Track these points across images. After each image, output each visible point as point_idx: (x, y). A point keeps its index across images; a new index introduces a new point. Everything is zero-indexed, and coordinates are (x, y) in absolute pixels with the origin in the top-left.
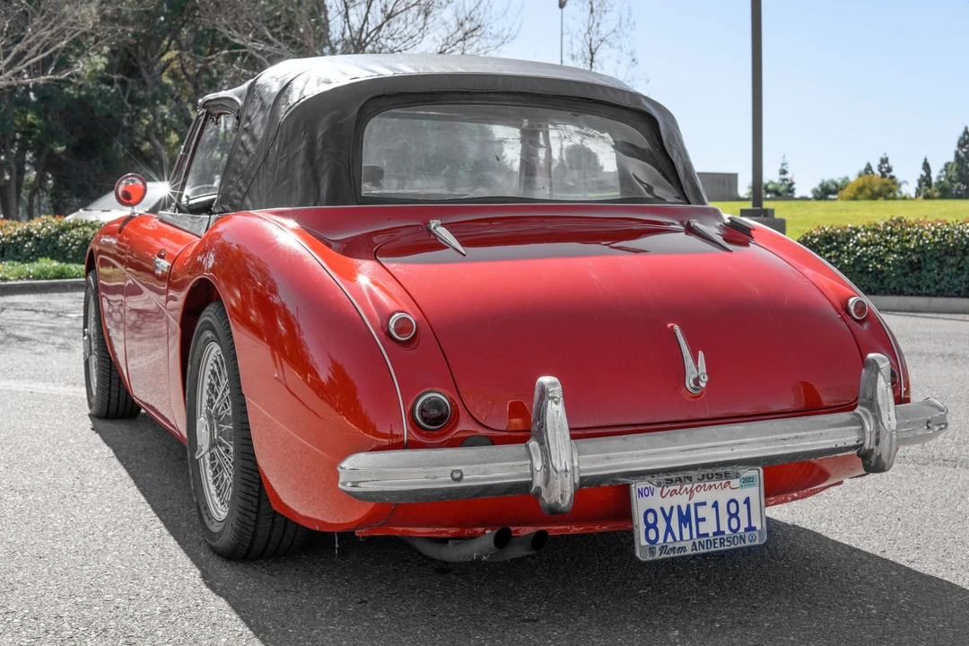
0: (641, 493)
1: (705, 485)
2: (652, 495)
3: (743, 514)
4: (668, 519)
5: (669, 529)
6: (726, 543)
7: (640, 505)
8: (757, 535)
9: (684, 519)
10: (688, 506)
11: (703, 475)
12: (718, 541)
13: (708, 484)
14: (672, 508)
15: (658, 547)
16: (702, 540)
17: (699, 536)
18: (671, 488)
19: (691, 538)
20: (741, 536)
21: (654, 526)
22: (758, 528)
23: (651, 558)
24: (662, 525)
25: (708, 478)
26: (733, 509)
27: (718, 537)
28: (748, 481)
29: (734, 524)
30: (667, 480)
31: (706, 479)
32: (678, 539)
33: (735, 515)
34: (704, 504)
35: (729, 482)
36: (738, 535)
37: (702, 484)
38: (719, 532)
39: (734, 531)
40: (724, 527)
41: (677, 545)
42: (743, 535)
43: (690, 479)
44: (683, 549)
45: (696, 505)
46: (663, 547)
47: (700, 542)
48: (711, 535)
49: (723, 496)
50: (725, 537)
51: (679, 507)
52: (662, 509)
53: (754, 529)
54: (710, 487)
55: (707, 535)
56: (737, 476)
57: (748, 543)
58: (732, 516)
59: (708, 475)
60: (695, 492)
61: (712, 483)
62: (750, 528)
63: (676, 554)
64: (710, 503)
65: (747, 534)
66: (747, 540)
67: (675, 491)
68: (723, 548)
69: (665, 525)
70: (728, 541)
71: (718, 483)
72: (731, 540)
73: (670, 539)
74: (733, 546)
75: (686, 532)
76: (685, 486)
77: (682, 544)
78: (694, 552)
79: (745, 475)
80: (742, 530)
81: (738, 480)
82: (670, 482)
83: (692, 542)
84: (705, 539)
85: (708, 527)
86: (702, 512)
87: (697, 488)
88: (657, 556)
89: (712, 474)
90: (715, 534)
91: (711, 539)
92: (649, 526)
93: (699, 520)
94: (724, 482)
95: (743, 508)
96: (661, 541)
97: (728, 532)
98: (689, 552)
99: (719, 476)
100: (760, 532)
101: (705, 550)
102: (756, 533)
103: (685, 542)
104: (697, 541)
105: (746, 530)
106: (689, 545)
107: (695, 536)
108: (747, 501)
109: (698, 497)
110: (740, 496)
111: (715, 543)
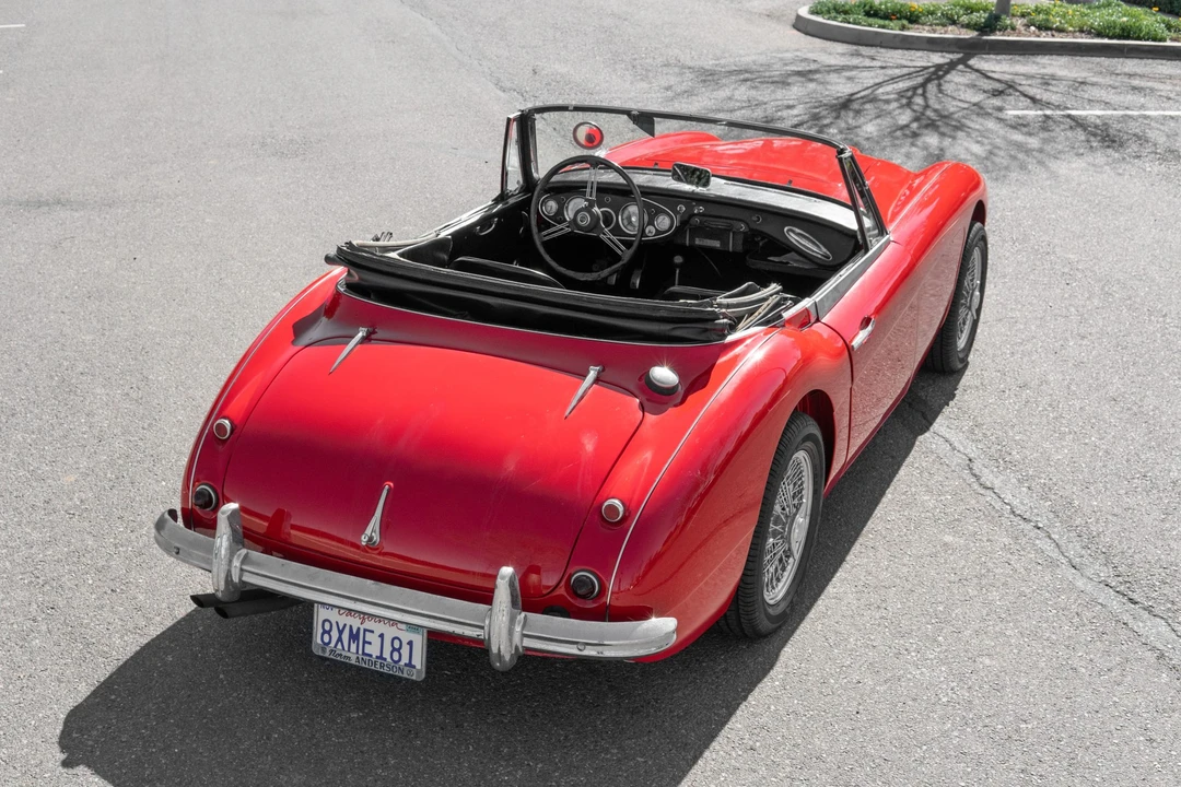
1: (374, 618)
2: (332, 609)
3: (405, 651)
4: (341, 632)
5: (340, 639)
6: (385, 668)
7: (321, 614)
8: (415, 673)
9: (354, 637)
10: (359, 629)
12: (379, 664)
13: (377, 619)
14: (345, 625)
15: (328, 649)
16: (364, 657)
17: (364, 653)
18: (348, 611)
19: (357, 652)
20: (399, 668)
21: (329, 632)
22: (418, 667)
23: (322, 655)
24: (335, 634)
26: (397, 644)
27: (379, 661)
28: (414, 628)
29: (396, 657)
32: (346, 649)
33: (399, 650)
34: (372, 632)
35: (396, 624)
36: (397, 666)
38: (380, 657)
39: (396, 662)
40: (386, 655)
41: (344, 653)
42: (401, 667)
44: (349, 658)
45: (365, 630)
46: (332, 650)
47: (362, 658)
48: (374, 657)
49: (390, 632)
50: (385, 663)
51: (351, 626)
52: (337, 623)
53: (414, 667)
54: (380, 621)
55: (371, 656)
57: (405, 675)
58: (394, 650)
60: (367, 620)
62: (410, 665)
63: (342, 660)
64: (377, 633)
65: (406, 669)
66: (405, 672)
67: (351, 613)
68: (382, 670)
69: (337, 636)
70: (387, 667)
71: (387, 620)
72: (391, 667)
73: (339, 646)
74: (391, 672)
75: (354, 647)
77: (348, 654)
78: (357, 663)
80: (402, 663)
81: (404, 624)
83: (356, 655)
84: (368, 658)
85: (373, 650)
86: (369, 637)
87: (369, 617)
88: (327, 655)
90: (377, 657)
91: (373, 660)
92: (324, 632)
93: (365, 642)
94: (392, 621)
95: (406, 648)
96: (332, 645)
97: (389, 660)
98: (353, 662)
100: (418, 671)
101: (367, 666)
102: (414, 670)
103: (352, 653)
104: (360, 657)
105: (406, 665)
106: (354, 658)
107: (360, 652)
108: (410, 643)
109: (368, 624)
110: (405, 638)
111: (375, 664)
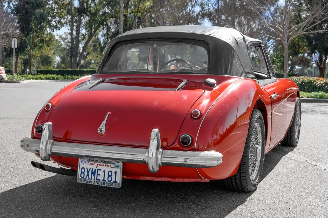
0: (82, 162)
1: (102, 164)
2: (85, 163)
4: (88, 172)
5: (88, 175)
6: (105, 184)
7: (81, 166)
8: (117, 185)
9: (93, 173)
10: (95, 169)
11: (101, 161)
12: (103, 183)
13: (103, 164)
14: (90, 169)
15: (83, 180)
16: (97, 181)
17: (97, 179)
18: (91, 163)
19: (94, 179)
20: (111, 183)
21: (83, 173)
22: (118, 182)
23: (80, 182)
24: (86, 173)
25: (103, 162)
26: (110, 174)
27: (103, 182)
28: (117, 166)
29: (110, 179)
30: (90, 160)
31: (102, 162)
32: (90, 179)
33: (111, 176)
34: (101, 170)
35: (110, 165)
36: (110, 183)
37: (101, 164)
38: (104, 180)
39: (110, 181)
40: (106, 179)
41: (89, 180)
42: (112, 183)
43: (97, 161)
44: (91, 182)
45: (98, 170)
46: (85, 180)
47: (96, 182)
48: (101, 180)
49: (107, 169)
50: (105, 182)
51: (92, 169)
52: (87, 168)
53: (117, 182)
54: (104, 165)
55: (100, 180)
56: (113, 164)
58: (109, 176)
59: (103, 161)
60: (99, 166)
61: (105, 164)
62: (115, 182)
63: (88, 183)
64: (103, 170)
65: (114, 183)
66: (113, 185)
67: (92, 164)
68: (104, 185)
70: (106, 184)
71: (106, 164)
72: (108, 184)
73: (88, 178)
74: (108, 186)
76: (96, 163)
77: (91, 181)
78: (94, 184)
79: (116, 164)
80: (112, 181)
81: (113, 165)
82: (90, 161)
83: (94, 181)
84: (98, 181)
85: (101, 178)
86: (99, 172)
87: (99, 164)
88: (82, 182)
89: (104, 161)
90: (102, 180)
91: (101, 182)
92: (82, 173)
93: (98, 175)
94: (109, 165)
95: (114, 175)
96: (85, 178)
97: (107, 181)
99: (107, 162)
100: (119, 184)
101: (98, 185)
102: (117, 184)
103: (92, 180)
104: (95, 181)
105: (114, 182)
106: (93, 182)
108: (116, 173)
109: (99, 167)
110: (113, 171)
111: (101, 183)
